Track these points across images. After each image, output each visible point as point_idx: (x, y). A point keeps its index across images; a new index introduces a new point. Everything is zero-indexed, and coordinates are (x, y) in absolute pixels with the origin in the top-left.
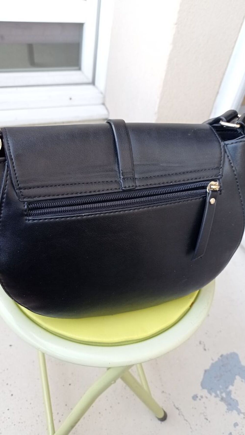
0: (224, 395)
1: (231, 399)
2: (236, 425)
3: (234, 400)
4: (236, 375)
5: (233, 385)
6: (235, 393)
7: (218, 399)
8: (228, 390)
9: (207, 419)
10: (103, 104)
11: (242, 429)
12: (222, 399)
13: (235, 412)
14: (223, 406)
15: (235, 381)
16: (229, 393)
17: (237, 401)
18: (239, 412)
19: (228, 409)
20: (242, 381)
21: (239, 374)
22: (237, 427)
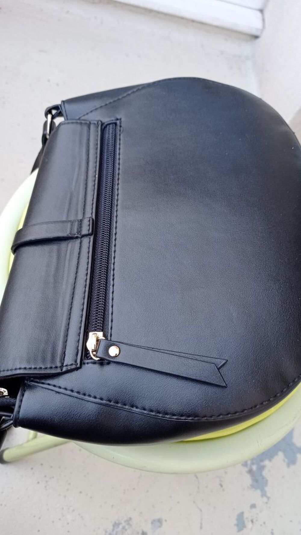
0: (254, 468)
1: (261, 475)
2: (253, 506)
3: (263, 478)
4: (280, 450)
5: (270, 460)
6: (269, 471)
7: (245, 469)
8: (262, 464)
9: (221, 486)
10: (261, 11)
11: (257, 514)
12: (250, 472)
13: (258, 492)
14: (248, 480)
15: (276, 458)
16: (262, 468)
17: (267, 481)
18: (264, 494)
19: (251, 485)
20: (284, 461)
21: (284, 451)
22: (254, 510)
